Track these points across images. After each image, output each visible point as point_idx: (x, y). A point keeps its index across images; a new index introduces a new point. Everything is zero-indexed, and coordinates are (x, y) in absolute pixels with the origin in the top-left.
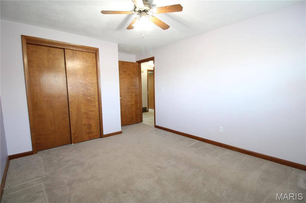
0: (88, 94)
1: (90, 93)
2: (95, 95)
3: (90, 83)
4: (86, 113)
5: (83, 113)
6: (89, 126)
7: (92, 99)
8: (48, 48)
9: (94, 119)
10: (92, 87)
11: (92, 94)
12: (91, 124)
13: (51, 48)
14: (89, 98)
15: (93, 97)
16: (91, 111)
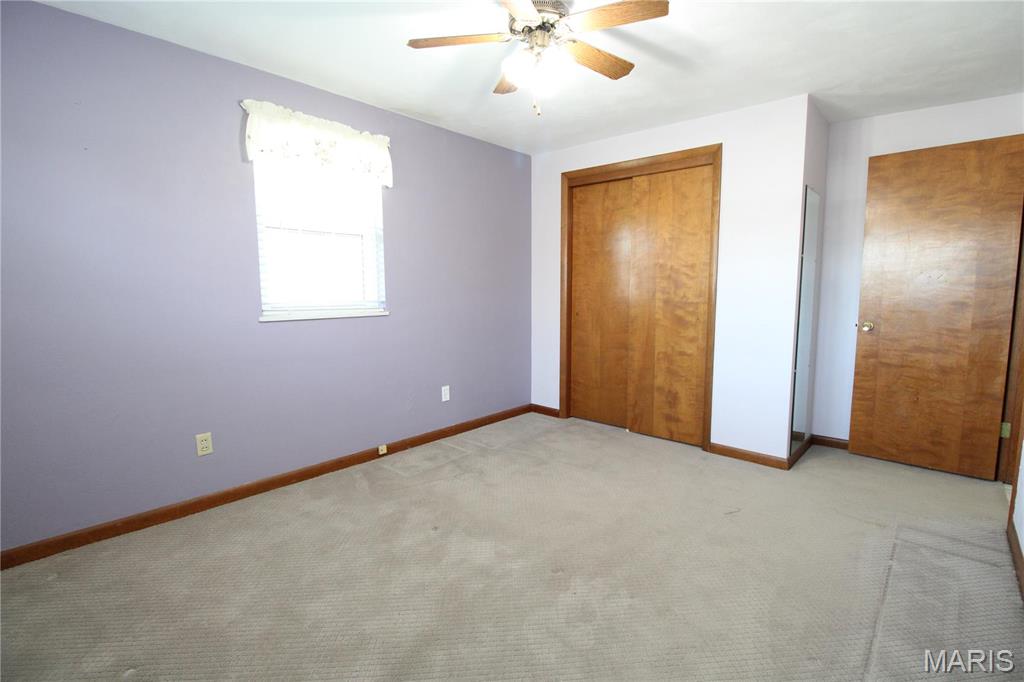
0: (677, 299)
1: (684, 296)
2: (697, 303)
3: (686, 266)
4: (668, 357)
5: (659, 354)
6: (673, 399)
7: (689, 318)
8: (605, 185)
9: (686, 380)
10: (692, 278)
11: (690, 301)
12: (677, 393)
13: (611, 184)
14: (680, 313)
15: (691, 309)
16: (682, 354)
